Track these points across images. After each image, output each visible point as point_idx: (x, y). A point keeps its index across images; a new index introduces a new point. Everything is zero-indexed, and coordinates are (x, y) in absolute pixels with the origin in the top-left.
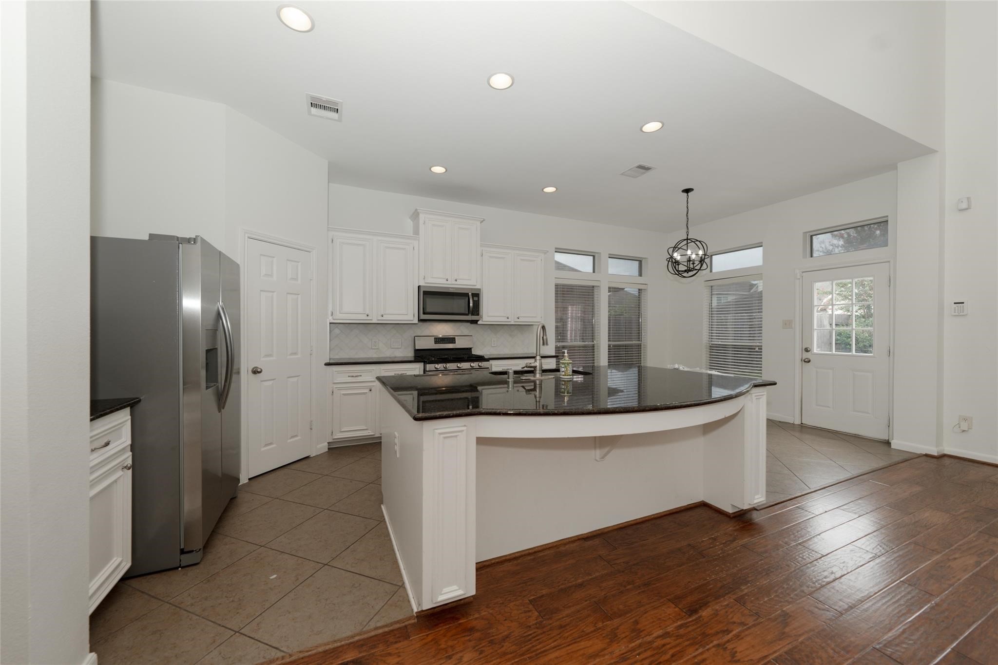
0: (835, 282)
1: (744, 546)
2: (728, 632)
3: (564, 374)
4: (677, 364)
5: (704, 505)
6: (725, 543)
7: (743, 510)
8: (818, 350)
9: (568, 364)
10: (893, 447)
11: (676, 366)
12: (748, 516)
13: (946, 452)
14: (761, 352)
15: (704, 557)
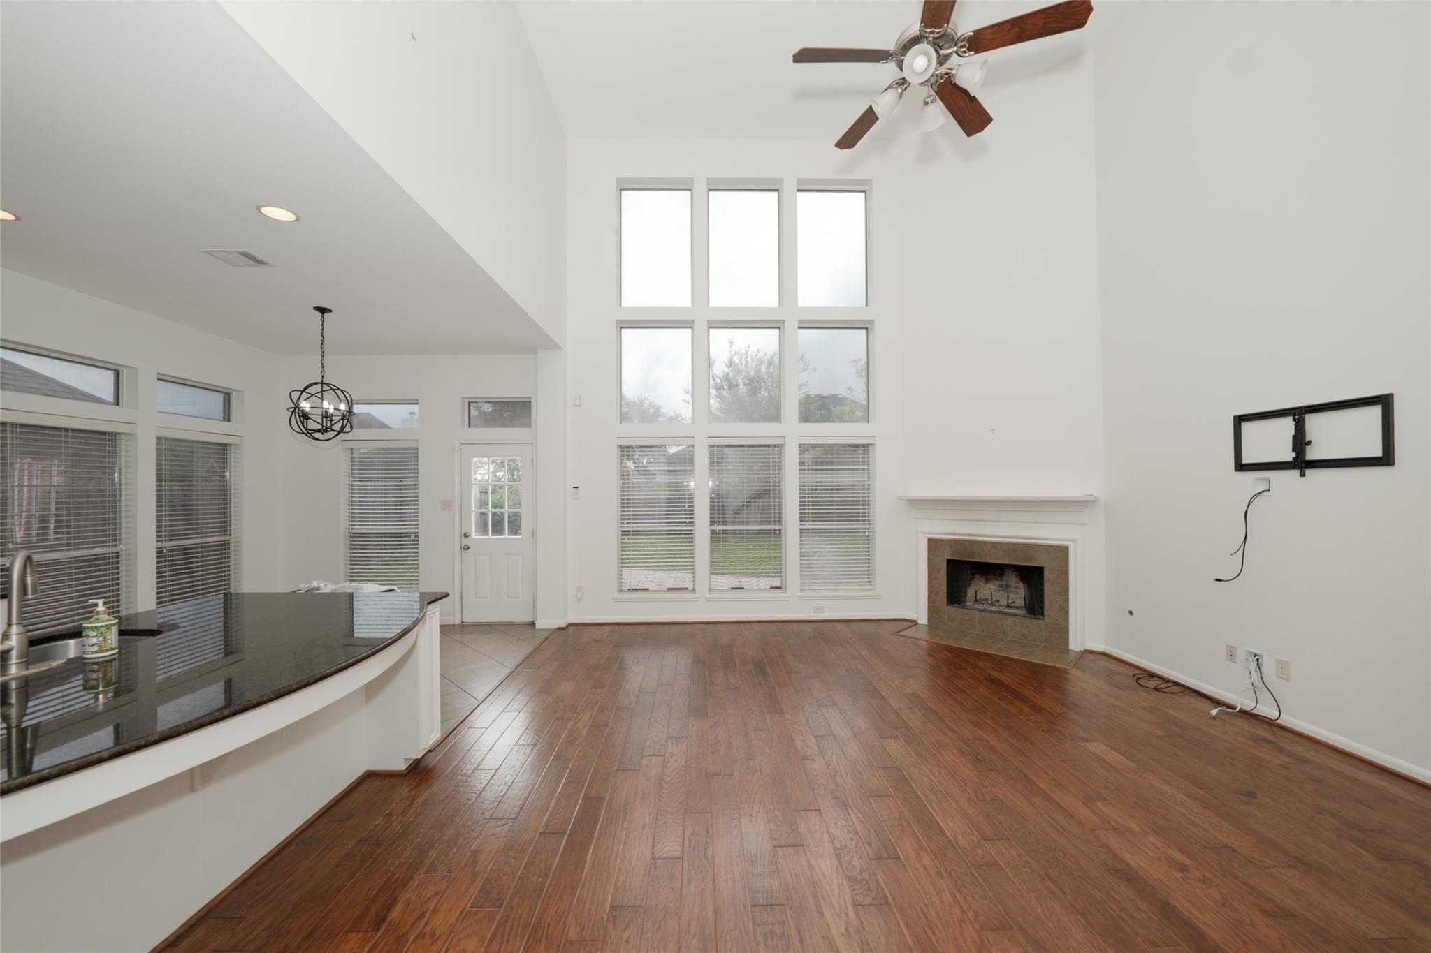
0: (490, 459)
1: (424, 804)
2: (423, 914)
3: (96, 648)
4: (315, 580)
5: (370, 775)
6: (403, 812)
7: (416, 759)
8: (477, 534)
9: (108, 627)
10: (537, 627)
11: (315, 584)
12: (423, 764)
13: (570, 622)
14: (418, 541)
15: (382, 845)
